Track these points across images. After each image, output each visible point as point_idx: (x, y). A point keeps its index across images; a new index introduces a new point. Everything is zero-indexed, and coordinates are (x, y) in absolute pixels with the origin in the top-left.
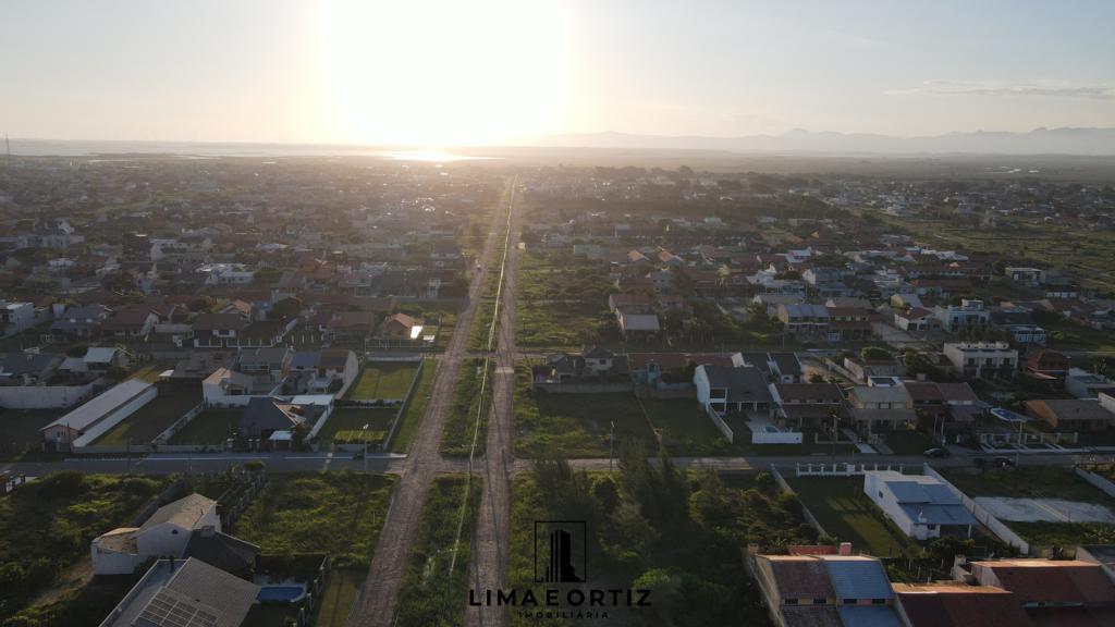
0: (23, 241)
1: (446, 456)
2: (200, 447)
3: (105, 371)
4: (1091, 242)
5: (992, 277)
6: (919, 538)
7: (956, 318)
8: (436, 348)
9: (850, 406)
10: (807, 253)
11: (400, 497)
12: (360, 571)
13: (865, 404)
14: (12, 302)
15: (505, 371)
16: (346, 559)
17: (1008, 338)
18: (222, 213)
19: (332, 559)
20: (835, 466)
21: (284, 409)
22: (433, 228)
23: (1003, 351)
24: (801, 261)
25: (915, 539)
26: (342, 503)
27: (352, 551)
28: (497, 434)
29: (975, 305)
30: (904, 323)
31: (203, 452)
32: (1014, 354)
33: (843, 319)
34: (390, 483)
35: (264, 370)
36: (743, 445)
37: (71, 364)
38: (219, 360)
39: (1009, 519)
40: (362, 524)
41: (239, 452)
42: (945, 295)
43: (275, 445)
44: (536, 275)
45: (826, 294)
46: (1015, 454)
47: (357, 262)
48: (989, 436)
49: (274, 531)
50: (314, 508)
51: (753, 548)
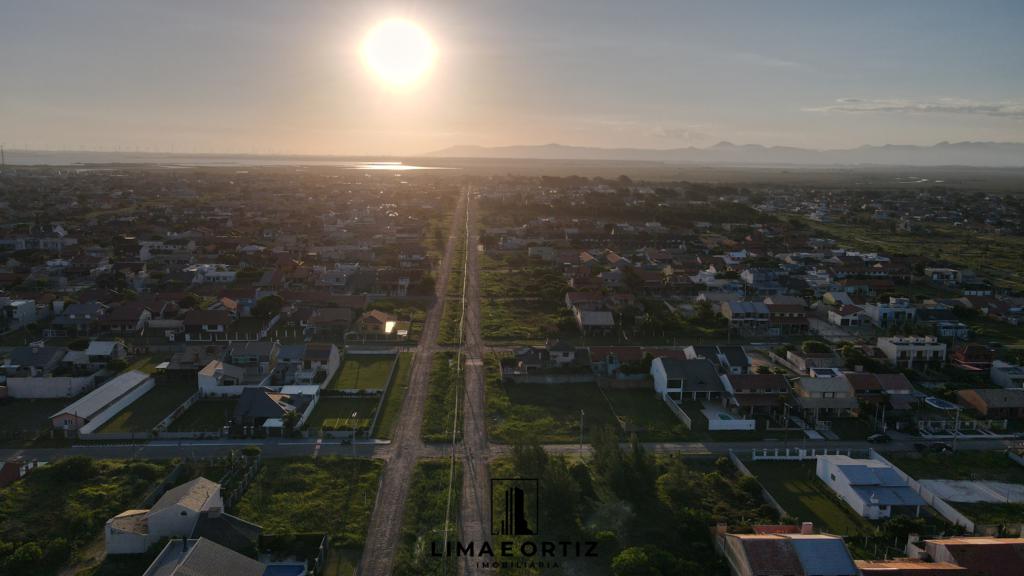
0: (21, 243)
1: (427, 442)
2: (198, 434)
3: (105, 364)
4: (998, 245)
5: (912, 277)
6: (872, 518)
7: (885, 315)
8: (409, 342)
9: (797, 395)
10: (742, 254)
11: (387, 481)
12: (356, 550)
13: (811, 393)
14: (15, 299)
15: (474, 363)
16: (343, 539)
17: (935, 332)
18: (203, 217)
19: (330, 538)
20: (788, 451)
21: (276, 398)
22: (399, 232)
23: (933, 344)
24: (737, 262)
25: (867, 518)
26: (334, 486)
27: (347, 531)
28: (472, 422)
29: (901, 303)
30: (837, 319)
31: (201, 438)
32: (943, 347)
33: (782, 315)
34: (377, 467)
35: (253, 362)
36: (701, 432)
37: (73, 356)
38: (211, 353)
39: (952, 499)
40: (354, 506)
41: (235, 438)
42: (872, 294)
43: (268, 432)
44: (495, 275)
45: (763, 292)
46: (952, 440)
47: (331, 262)
48: (926, 424)
49: (273, 512)
50: (308, 490)
51: (722, 528)
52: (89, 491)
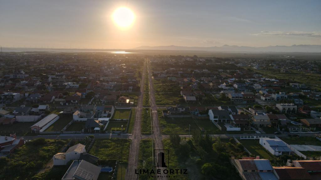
0: (12, 76)
1: (143, 134)
2: (75, 132)
3: (44, 112)
4: (312, 76)
6: (276, 155)
7: (278, 97)
8: (134, 105)
9: (252, 120)
10: (234, 79)
11: (133, 145)
12: (126, 164)
13: (257, 120)
14: (14, 93)
15: (155, 112)
16: (122, 161)
17: (293, 102)
18: (66, 68)
19: (118, 161)
20: (251, 136)
21: (97, 121)
22: (127, 72)
23: (293, 106)
24: (232, 82)
26: (117, 147)
27: (122, 159)
28: (156, 129)
29: (283, 93)
30: (264, 98)
31: (76, 133)
32: (296, 106)
33: (247, 97)
34: (129, 141)
35: (88, 111)
37: (34, 110)
38: (76, 109)
39: (300, 150)
40: (124, 152)
41: (85, 133)
42: (274, 91)
43: (95, 131)
44: (158, 86)
45: (241, 91)
46: (299, 133)
47: (107, 82)
48: (291, 129)
49: (100, 154)
50: (109, 148)
51: (233, 158)
52: (45, 148)
